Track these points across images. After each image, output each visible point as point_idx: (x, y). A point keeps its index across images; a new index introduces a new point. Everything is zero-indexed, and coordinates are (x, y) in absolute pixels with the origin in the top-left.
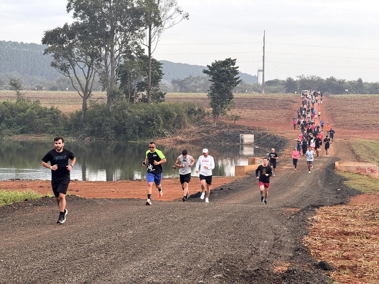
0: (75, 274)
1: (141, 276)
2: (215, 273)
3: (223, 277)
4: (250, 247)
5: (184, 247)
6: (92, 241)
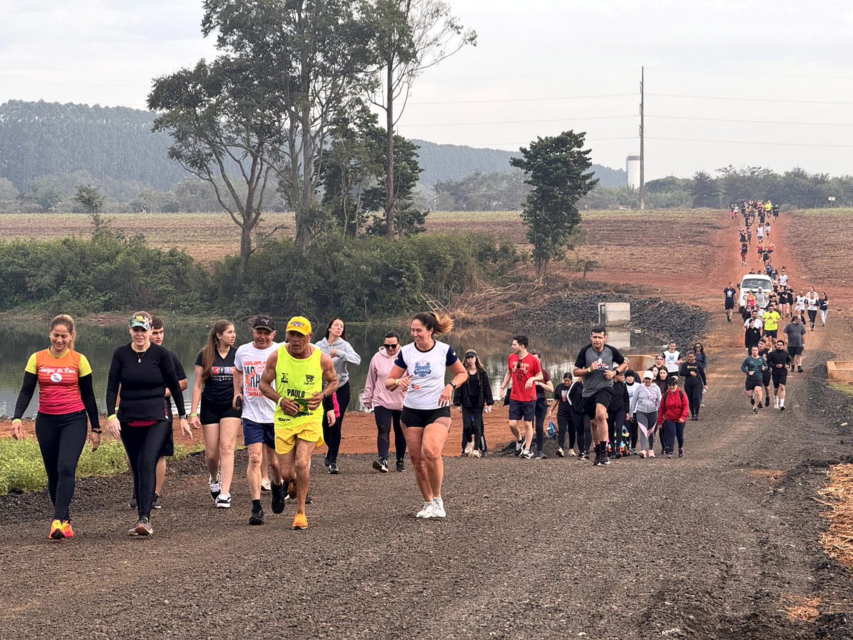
0: (340, 631)
1: (495, 634)
2: (662, 624)
3: (685, 634)
4: (713, 561)
5: (563, 563)
6: (350, 554)
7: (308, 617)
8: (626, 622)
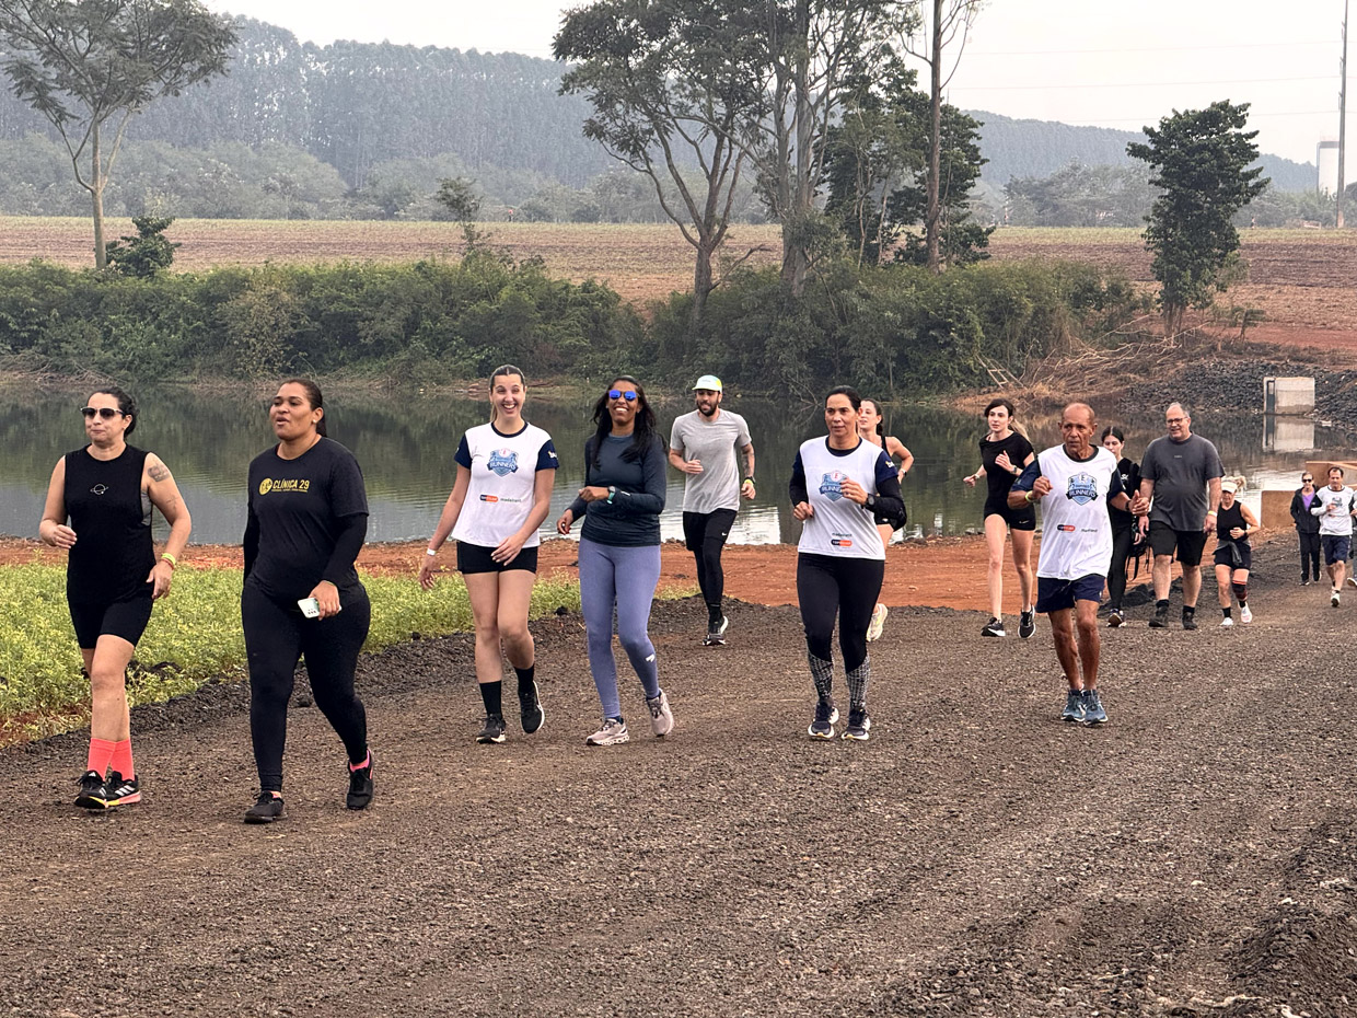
0: (830, 869)
1: (1064, 879)
2: (1322, 872)
5: (1178, 779)
7: (782, 848)
8: (1267, 868)
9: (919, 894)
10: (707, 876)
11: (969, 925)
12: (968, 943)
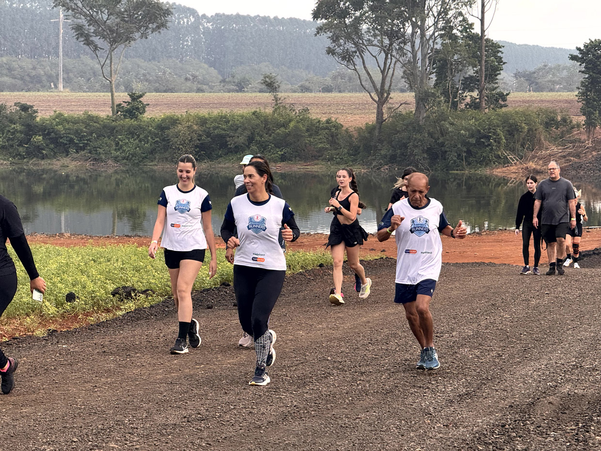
1: (551, 384)
6: (453, 330)
9: (486, 391)
10: (391, 383)
11: (509, 404)
12: (509, 413)
